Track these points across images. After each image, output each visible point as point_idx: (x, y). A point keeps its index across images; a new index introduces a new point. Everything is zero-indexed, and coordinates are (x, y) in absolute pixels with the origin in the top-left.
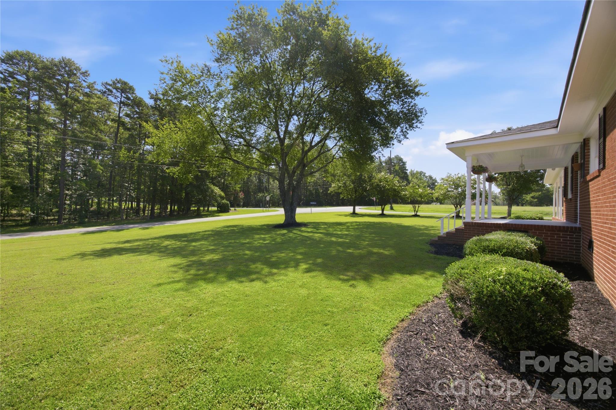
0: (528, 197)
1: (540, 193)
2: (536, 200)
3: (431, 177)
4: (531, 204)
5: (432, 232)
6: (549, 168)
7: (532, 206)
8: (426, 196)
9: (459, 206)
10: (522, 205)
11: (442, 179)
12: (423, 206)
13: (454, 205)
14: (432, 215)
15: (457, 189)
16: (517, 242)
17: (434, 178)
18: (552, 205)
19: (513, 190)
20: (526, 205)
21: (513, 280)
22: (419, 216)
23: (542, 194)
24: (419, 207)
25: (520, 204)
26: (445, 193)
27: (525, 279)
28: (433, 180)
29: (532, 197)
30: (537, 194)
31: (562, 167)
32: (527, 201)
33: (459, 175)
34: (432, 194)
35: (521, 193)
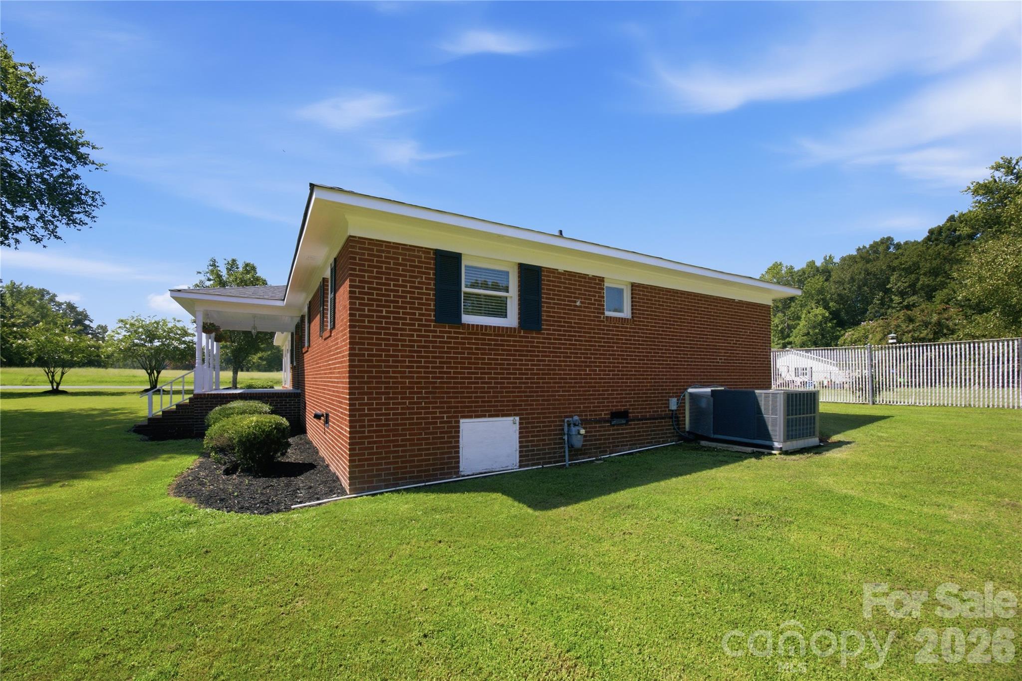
0: (255, 358)
1: (269, 353)
2: (265, 363)
3: (71, 307)
4: (259, 368)
5: (122, 417)
6: (278, 331)
7: (260, 370)
8: (83, 352)
9: (155, 372)
10: (248, 370)
11: (122, 321)
12: (73, 373)
13: (146, 370)
14: (96, 390)
15: (151, 342)
16: (256, 407)
17: (80, 309)
18: (282, 370)
19: (239, 348)
20: (252, 371)
21: (260, 424)
22: (64, 393)
23: (271, 354)
24: (63, 374)
25: (244, 369)
26: (129, 349)
27: (266, 422)
28: (81, 313)
29: (260, 358)
30: (265, 354)
31: (289, 332)
32: (254, 363)
33: (157, 319)
34: (98, 348)
35: (248, 354)
